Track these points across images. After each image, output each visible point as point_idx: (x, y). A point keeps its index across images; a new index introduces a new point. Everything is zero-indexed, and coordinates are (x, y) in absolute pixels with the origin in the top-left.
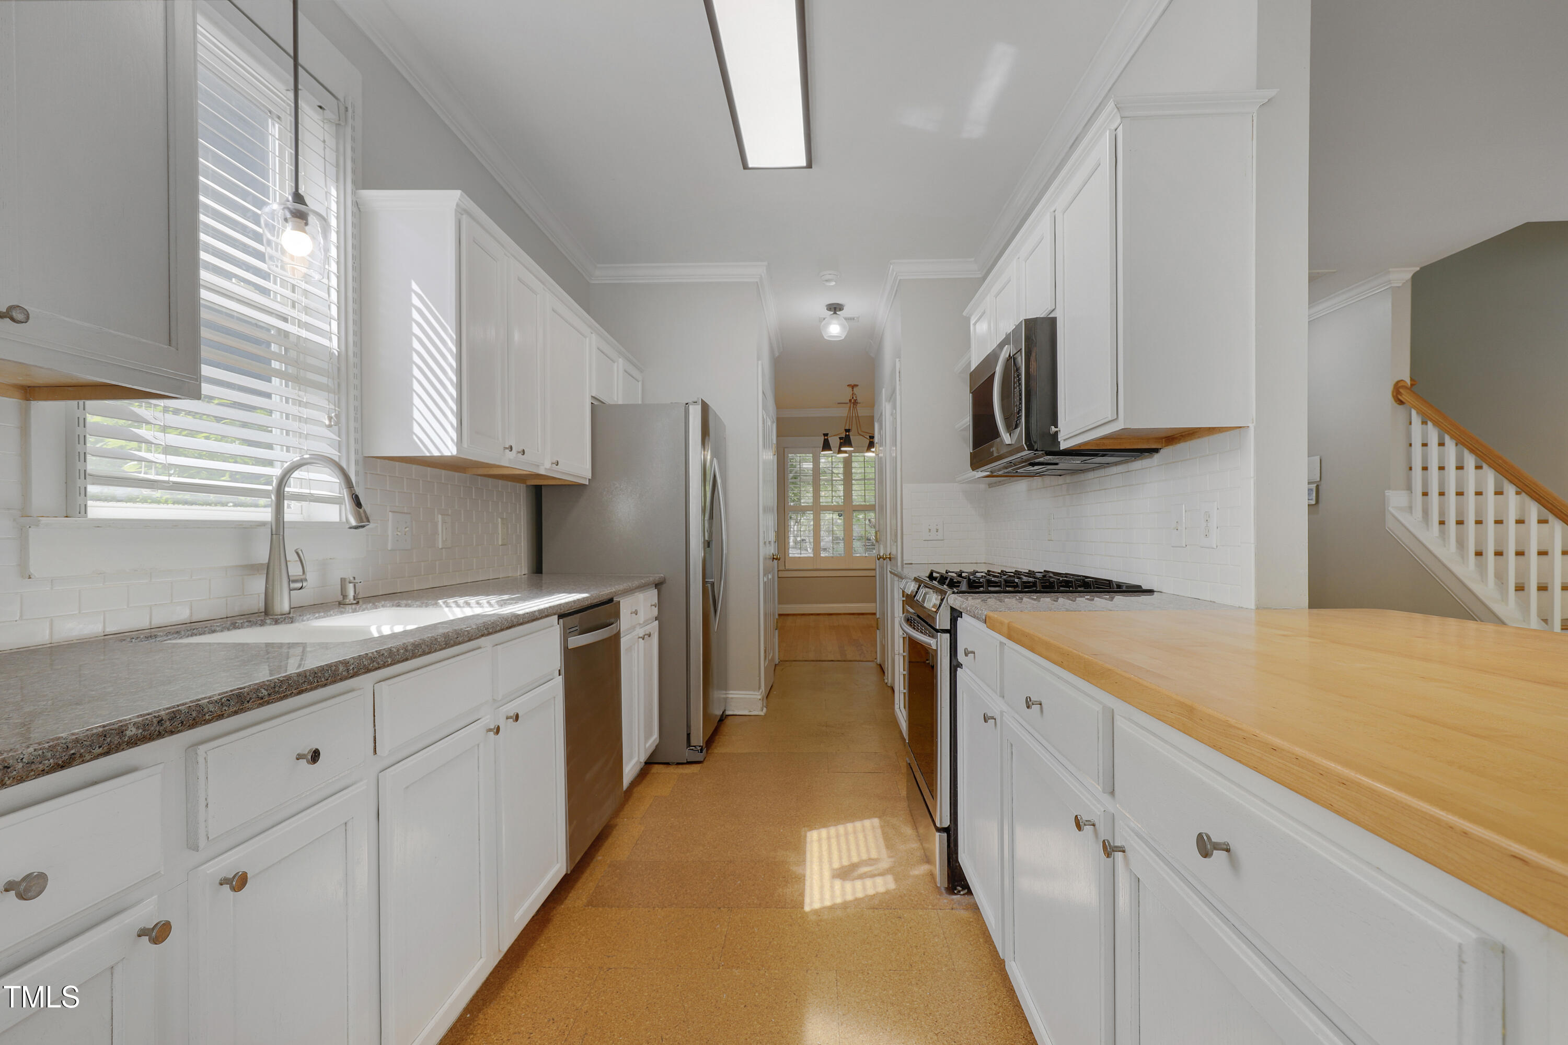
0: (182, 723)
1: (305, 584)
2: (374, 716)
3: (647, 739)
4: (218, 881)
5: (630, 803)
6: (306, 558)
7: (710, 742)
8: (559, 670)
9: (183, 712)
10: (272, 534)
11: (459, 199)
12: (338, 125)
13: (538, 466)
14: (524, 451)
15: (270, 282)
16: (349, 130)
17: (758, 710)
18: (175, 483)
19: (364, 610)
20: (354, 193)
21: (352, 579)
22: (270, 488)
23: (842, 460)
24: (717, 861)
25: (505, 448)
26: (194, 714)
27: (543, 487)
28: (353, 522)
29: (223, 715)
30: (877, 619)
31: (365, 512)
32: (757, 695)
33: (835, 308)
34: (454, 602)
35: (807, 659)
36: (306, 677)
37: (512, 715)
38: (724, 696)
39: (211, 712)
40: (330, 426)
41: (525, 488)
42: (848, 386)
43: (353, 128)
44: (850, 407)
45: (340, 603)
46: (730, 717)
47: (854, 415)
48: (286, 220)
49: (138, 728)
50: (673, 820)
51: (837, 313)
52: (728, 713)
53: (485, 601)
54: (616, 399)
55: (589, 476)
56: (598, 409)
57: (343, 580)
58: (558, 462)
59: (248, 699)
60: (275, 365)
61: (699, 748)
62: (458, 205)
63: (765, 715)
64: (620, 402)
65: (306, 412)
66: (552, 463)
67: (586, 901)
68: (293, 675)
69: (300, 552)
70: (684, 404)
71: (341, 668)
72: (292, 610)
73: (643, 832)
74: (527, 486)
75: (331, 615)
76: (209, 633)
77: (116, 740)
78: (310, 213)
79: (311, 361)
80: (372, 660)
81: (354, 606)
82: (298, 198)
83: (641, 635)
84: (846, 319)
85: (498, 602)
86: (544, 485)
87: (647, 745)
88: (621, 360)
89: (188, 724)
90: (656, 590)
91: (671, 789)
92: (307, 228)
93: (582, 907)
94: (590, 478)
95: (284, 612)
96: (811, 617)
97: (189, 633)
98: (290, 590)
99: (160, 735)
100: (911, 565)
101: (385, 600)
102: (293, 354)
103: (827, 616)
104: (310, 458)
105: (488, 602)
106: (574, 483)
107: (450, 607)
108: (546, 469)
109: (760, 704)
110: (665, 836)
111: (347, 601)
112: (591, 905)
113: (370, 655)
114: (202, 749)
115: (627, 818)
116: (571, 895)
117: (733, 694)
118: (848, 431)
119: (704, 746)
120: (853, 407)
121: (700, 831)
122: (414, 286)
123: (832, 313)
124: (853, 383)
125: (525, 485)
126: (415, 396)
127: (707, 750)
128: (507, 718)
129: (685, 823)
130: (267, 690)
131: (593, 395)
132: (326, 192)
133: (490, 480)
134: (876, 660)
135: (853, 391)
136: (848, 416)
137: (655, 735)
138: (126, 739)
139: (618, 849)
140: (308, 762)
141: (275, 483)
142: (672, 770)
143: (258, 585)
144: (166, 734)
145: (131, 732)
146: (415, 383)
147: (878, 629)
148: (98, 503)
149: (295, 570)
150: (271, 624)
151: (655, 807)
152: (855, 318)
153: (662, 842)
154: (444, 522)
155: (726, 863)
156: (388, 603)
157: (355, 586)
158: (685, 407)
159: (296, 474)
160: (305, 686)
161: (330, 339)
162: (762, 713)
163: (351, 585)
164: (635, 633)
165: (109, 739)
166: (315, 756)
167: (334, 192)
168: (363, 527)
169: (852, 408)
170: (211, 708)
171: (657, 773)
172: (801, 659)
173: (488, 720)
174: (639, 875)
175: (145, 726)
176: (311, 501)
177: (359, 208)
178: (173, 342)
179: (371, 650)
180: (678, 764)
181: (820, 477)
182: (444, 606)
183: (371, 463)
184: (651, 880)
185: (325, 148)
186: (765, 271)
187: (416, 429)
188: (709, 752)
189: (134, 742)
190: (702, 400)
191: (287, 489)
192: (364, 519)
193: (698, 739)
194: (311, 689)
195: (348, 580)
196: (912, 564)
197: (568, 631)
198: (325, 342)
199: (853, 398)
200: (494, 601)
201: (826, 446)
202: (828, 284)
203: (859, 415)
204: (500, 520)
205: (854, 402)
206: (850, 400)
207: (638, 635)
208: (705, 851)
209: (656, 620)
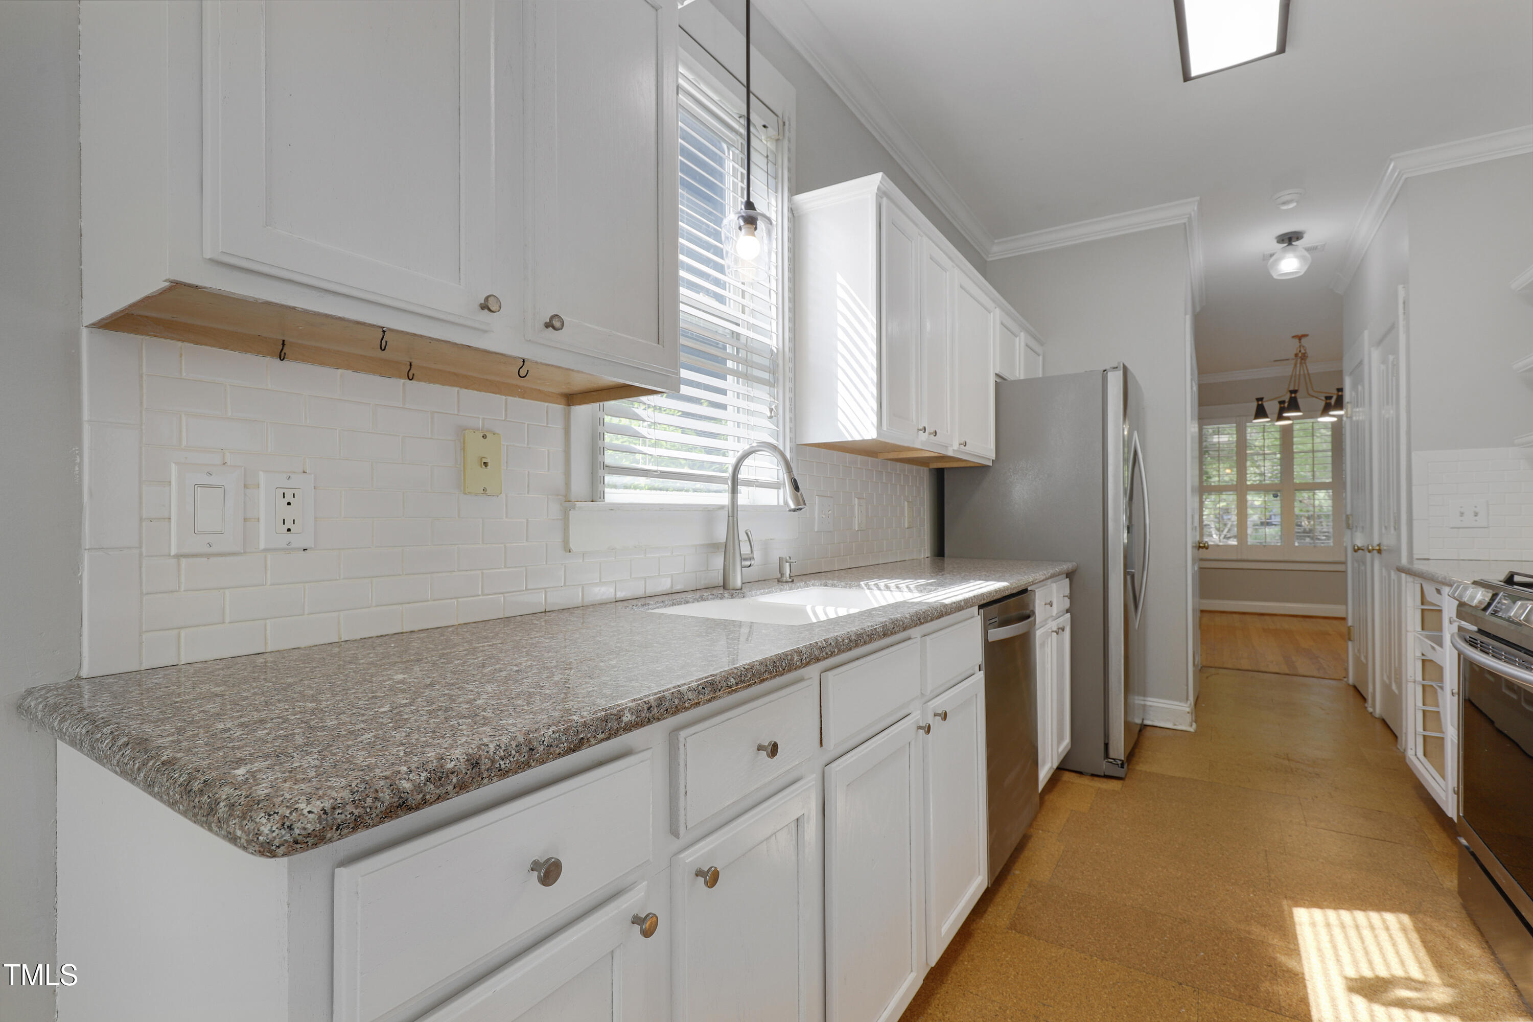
0: (667, 710)
1: (753, 562)
2: (821, 706)
3: (1059, 743)
4: (694, 872)
5: (1043, 813)
6: (754, 538)
7: (1131, 756)
8: (980, 666)
9: (668, 699)
10: (729, 517)
11: (880, 182)
12: (777, 140)
13: (946, 447)
14: (936, 432)
15: (726, 290)
16: (786, 142)
17: (1186, 724)
18: (662, 472)
19: (798, 588)
20: (790, 200)
21: (788, 558)
22: (726, 475)
23: (1279, 430)
24: (1165, 915)
25: (919, 430)
26: (677, 702)
27: (945, 470)
28: (792, 506)
29: (699, 703)
30: (1349, 628)
31: (802, 495)
32: (1185, 707)
33: (1290, 239)
34: (874, 585)
35: (1240, 668)
36: (766, 666)
37: (941, 712)
38: (1142, 703)
39: (690, 700)
40: (771, 417)
41: (928, 472)
42: (1294, 337)
43: (789, 141)
44: (1296, 365)
45: (779, 581)
46: (1148, 728)
47: (1302, 373)
48: (740, 228)
49: (632, 714)
50: (1097, 844)
51: (1294, 243)
52: (1147, 722)
53: (904, 585)
54: (1018, 376)
55: (993, 456)
56: (1001, 384)
57: (781, 559)
58: (966, 443)
59: (720, 688)
60: (730, 364)
61: (1120, 762)
62: (879, 189)
63: (1196, 731)
64: (1022, 378)
65: (753, 406)
66: (960, 444)
67: (1008, 922)
68: (755, 663)
69: (749, 533)
70: (1102, 372)
71: (796, 658)
72: (743, 585)
73: (1063, 851)
74: (930, 470)
75: (773, 592)
76: (684, 603)
77: (615, 726)
78: (759, 218)
79: (756, 359)
80: (822, 649)
81: (790, 584)
82: (749, 205)
83: (1055, 629)
84: (1308, 250)
85: (917, 587)
86: (946, 468)
87: (1060, 750)
88: (1022, 334)
89: (671, 712)
90: (1068, 579)
91: (1089, 805)
92: (756, 232)
93: (1004, 929)
94: (994, 459)
95: (738, 588)
96: (1234, 615)
97: (671, 603)
98: (742, 567)
99: (649, 722)
100: (1426, 562)
101: (814, 579)
102: (742, 354)
103: (1256, 616)
104: (758, 446)
105: (907, 587)
106: (977, 465)
107: (871, 589)
108: (954, 450)
109: (1189, 718)
110: (1091, 863)
111: (784, 579)
112: (1015, 930)
113: (820, 644)
114: (683, 734)
115: (1042, 830)
116: (990, 910)
117: (1151, 702)
118: (1295, 392)
119: (1125, 761)
120: (1301, 363)
121: (1136, 868)
122: (840, 278)
123: (1286, 245)
124: (1300, 334)
125: (928, 469)
126: (839, 384)
127: (1128, 765)
128: (935, 715)
129: (1113, 853)
130: (735, 679)
131: (997, 372)
132: (768, 203)
133: (898, 464)
134: (1345, 679)
135: (1300, 342)
136: (1292, 376)
137: (1067, 741)
138: (623, 725)
139: (1036, 866)
140: (768, 755)
141: (730, 470)
142: (1085, 781)
143: (718, 562)
144: (654, 721)
145: (627, 717)
146: (840, 371)
147: (1350, 639)
148: (613, 490)
149: (745, 549)
150: (728, 598)
151: (1073, 824)
152: (1319, 247)
153: (1089, 871)
154: (860, 505)
155: (1178, 920)
156: (817, 582)
157: (790, 565)
158: (1103, 374)
159: (747, 462)
160: (766, 676)
161: (771, 338)
162: (1192, 729)
163: (788, 564)
164: (1048, 626)
165: (610, 724)
166: (774, 750)
167: (773, 202)
168: (800, 509)
169: (1298, 365)
170: (690, 695)
171: (1069, 782)
172: (1230, 666)
173: (916, 717)
174: (1066, 907)
175: (637, 712)
176: (757, 486)
177: (793, 214)
178: (660, 342)
179: (818, 638)
180: (1093, 775)
181: (1246, 450)
182: (865, 588)
183: (802, 448)
184: (1083, 918)
185: (768, 162)
186: (1196, 208)
187: (840, 416)
188: (1130, 767)
189: (629, 728)
190: (1124, 365)
191: (739, 476)
192: (802, 502)
193: (1118, 750)
194: (771, 678)
195: (784, 560)
196: (1428, 559)
197: (988, 622)
198: (766, 340)
199: (1300, 351)
200: (913, 586)
201: (1261, 412)
202: (1285, 207)
203: (1310, 372)
204: (906, 503)
205: (1302, 357)
206: (1296, 355)
207: (1051, 628)
208: (1146, 896)
209: (1067, 612)
